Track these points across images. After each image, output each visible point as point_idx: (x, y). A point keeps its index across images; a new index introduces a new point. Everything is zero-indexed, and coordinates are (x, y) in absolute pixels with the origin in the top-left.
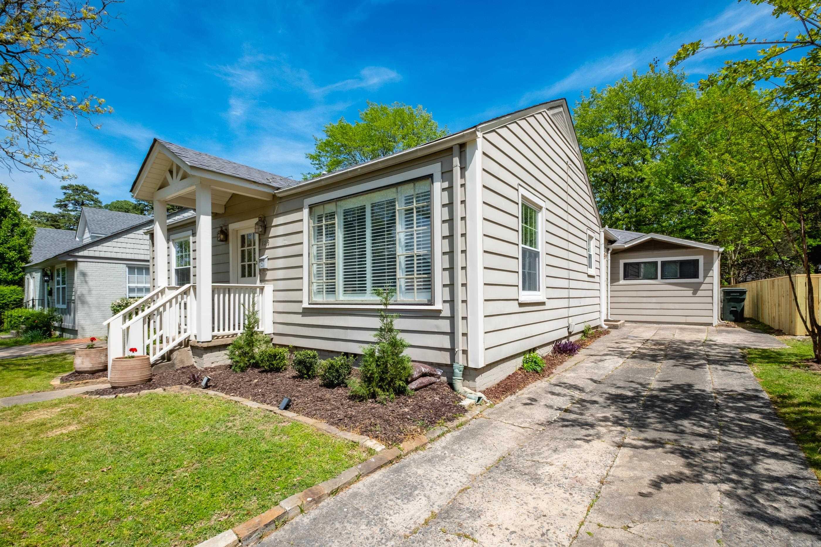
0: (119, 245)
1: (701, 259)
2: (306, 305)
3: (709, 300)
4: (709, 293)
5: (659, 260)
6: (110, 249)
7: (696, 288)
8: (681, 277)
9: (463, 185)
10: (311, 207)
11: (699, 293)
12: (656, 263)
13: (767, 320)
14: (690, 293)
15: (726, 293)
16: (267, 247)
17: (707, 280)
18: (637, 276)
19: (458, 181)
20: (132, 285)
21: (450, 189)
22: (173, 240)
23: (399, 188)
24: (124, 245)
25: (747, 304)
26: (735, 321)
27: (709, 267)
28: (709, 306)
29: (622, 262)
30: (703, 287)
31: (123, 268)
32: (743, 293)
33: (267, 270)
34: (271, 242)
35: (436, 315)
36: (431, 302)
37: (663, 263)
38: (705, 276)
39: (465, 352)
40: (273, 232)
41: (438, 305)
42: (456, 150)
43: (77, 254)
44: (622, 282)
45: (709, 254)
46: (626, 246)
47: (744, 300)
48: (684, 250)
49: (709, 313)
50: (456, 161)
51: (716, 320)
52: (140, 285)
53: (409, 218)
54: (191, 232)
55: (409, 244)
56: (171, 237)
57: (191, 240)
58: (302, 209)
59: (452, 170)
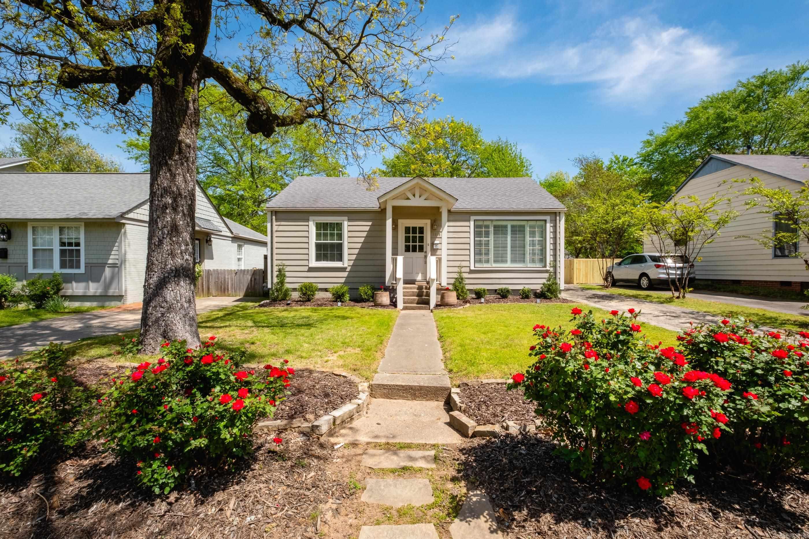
2: (472, 268)
10: (475, 220)
16: (438, 237)
19: (558, 224)
21: (554, 227)
23: (528, 222)
33: (438, 249)
35: (547, 271)
36: (544, 267)
41: (548, 268)
42: (558, 214)
43: (126, 216)
50: (558, 218)
53: (533, 234)
54: (346, 218)
55: (533, 244)
56: (311, 218)
57: (346, 224)
58: (469, 221)
59: (556, 220)
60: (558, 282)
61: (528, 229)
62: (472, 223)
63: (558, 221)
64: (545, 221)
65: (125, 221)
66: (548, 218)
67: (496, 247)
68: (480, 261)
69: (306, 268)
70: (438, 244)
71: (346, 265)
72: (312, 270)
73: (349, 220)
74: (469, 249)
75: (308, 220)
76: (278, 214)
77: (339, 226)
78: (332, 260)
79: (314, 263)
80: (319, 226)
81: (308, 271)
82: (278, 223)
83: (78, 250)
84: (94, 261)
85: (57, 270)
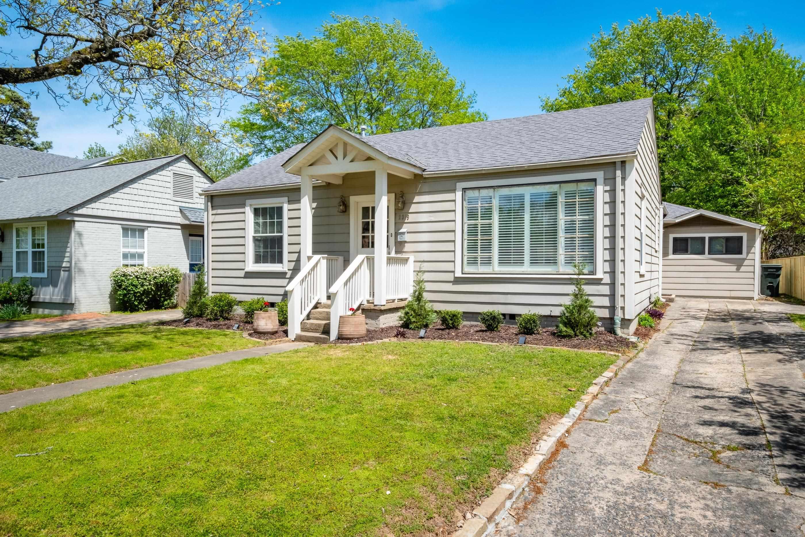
0: (115, 201)
1: (745, 235)
2: (458, 274)
3: (751, 275)
4: (751, 269)
5: (707, 236)
6: (107, 207)
7: (739, 264)
8: (727, 252)
9: (623, 190)
10: (464, 190)
11: (743, 269)
12: (703, 239)
13: (799, 296)
14: (734, 268)
15: (764, 269)
16: (406, 221)
17: (750, 256)
18: (685, 251)
19: (619, 187)
20: (127, 250)
21: (613, 192)
22: (251, 205)
23: (562, 185)
24: (120, 202)
25: (782, 280)
26: (771, 296)
27: (751, 245)
28: (751, 281)
29: (671, 236)
30: (746, 263)
31: (118, 229)
32: (779, 269)
33: (406, 242)
34: (411, 218)
35: (598, 282)
36: (593, 273)
37: (711, 239)
38: (748, 253)
39: (623, 308)
40: (413, 208)
41: (599, 275)
42: (619, 165)
43: (76, 212)
44: (671, 256)
45: (751, 231)
46: (677, 221)
47: (779, 276)
48: (730, 227)
49: (751, 287)
50: (619, 173)
51: (756, 293)
52: (133, 250)
53: (570, 208)
54: (286, 199)
55: (570, 229)
56: (248, 202)
57: (286, 207)
58: (454, 191)
59: (615, 178)
60: (619, 303)
61: (561, 200)
62: (459, 194)
63: (619, 180)
64: (595, 180)
65: (76, 219)
66: (599, 175)
67: (504, 236)
68: (473, 262)
69: (242, 274)
70: (403, 233)
71: (285, 269)
72: (249, 275)
73: (290, 202)
74: (454, 241)
75: (243, 205)
76: (215, 200)
77: (280, 210)
78: (273, 261)
79: (251, 266)
80: (257, 212)
81: (245, 277)
82: (215, 212)
83: (44, 252)
84: (54, 264)
85: (30, 274)
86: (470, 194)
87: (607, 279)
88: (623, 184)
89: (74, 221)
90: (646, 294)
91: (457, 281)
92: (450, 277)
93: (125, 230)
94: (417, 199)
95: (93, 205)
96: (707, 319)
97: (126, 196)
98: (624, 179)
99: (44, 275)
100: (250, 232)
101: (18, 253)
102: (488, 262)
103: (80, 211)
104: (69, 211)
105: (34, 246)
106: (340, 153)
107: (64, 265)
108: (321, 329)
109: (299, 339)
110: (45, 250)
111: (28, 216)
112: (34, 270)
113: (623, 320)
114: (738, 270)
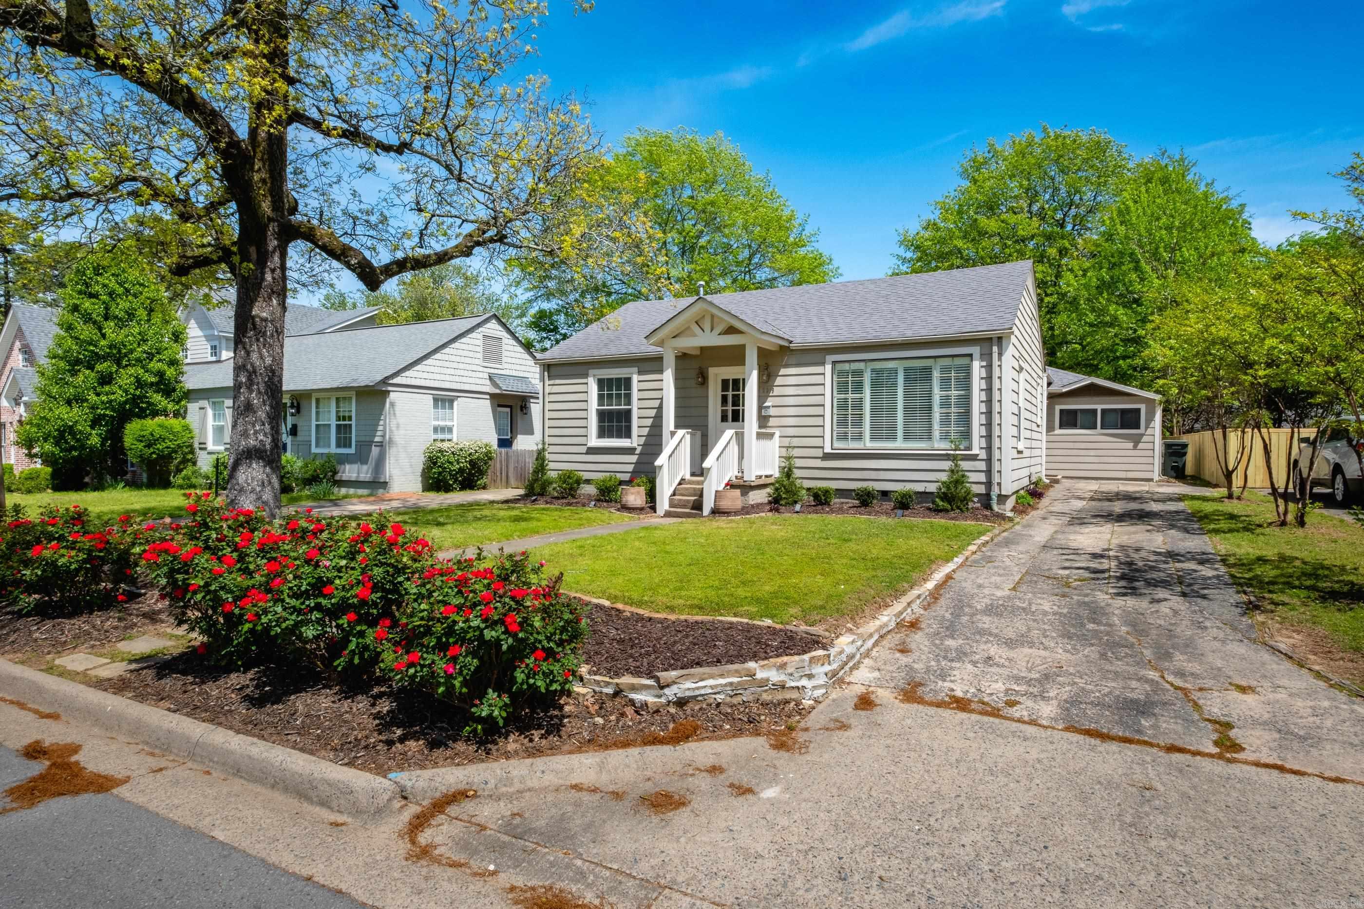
0: (428, 369)
1: (1143, 407)
2: (828, 450)
3: (1150, 453)
4: (1150, 446)
5: (1099, 407)
6: (420, 375)
7: (1136, 441)
8: (1122, 427)
9: (1000, 366)
10: (834, 363)
11: (1141, 446)
12: (1095, 411)
13: (1207, 477)
14: (1131, 445)
15: (1168, 446)
16: (771, 394)
17: (1149, 431)
18: (1074, 425)
19: (996, 362)
20: (437, 423)
21: (989, 367)
22: (594, 376)
23: (937, 359)
24: (432, 369)
25: (1190, 458)
26: (1176, 478)
27: (1150, 419)
28: (1150, 460)
29: (1058, 408)
30: (1145, 439)
31: (428, 400)
32: (1185, 446)
33: (770, 416)
34: (777, 391)
35: (974, 458)
36: (969, 448)
37: (1104, 411)
38: (1147, 427)
39: (999, 484)
40: (779, 381)
41: (975, 451)
42: (995, 341)
43: (391, 382)
44: (1058, 431)
45: (1150, 402)
46: (1064, 390)
47: (1185, 454)
48: (1126, 398)
49: (1150, 467)
50: (995, 349)
51: (1156, 475)
52: (442, 423)
53: (945, 383)
54: (636, 369)
55: (945, 403)
56: (591, 372)
57: (635, 378)
58: (823, 363)
59: (991, 354)
60: (996, 479)
61: (936, 374)
62: (828, 368)
63: (995, 356)
64: (971, 355)
65: (390, 388)
66: (975, 350)
67: (875, 410)
68: (843, 437)
69: (583, 449)
70: (768, 407)
71: (635, 445)
72: (592, 451)
73: (640, 373)
74: (823, 416)
75: (586, 376)
76: (552, 369)
77: (628, 381)
78: (619, 436)
79: (594, 442)
80: (601, 383)
81: (587, 453)
82: (552, 382)
83: (350, 425)
84: (363, 439)
85: (333, 449)
86: (839, 367)
87: (983, 455)
88: (1000, 359)
89: (389, 392)
90: (1025, 472)
91: (827, 457)
92: (819, 453)
93: (436, 400)
94: (783, 371)
95: (407, 373)
96: (1092, 499)
97: (438, 363)
98: (1000, 355)
99: (352, 450)
100: (594, 405)
101: (317, 426)
102: (859, 437)
103: (395, 381)
104: (385, 381)
105: (338, 418)
106: (707, 326)
107: (377, 439)
108: (690, 505)
109: (668, 514)
110: (353, 423)
111: (335, 386)
112: (338, 445)
113: (1000, 496)
114: (1135, 447)
